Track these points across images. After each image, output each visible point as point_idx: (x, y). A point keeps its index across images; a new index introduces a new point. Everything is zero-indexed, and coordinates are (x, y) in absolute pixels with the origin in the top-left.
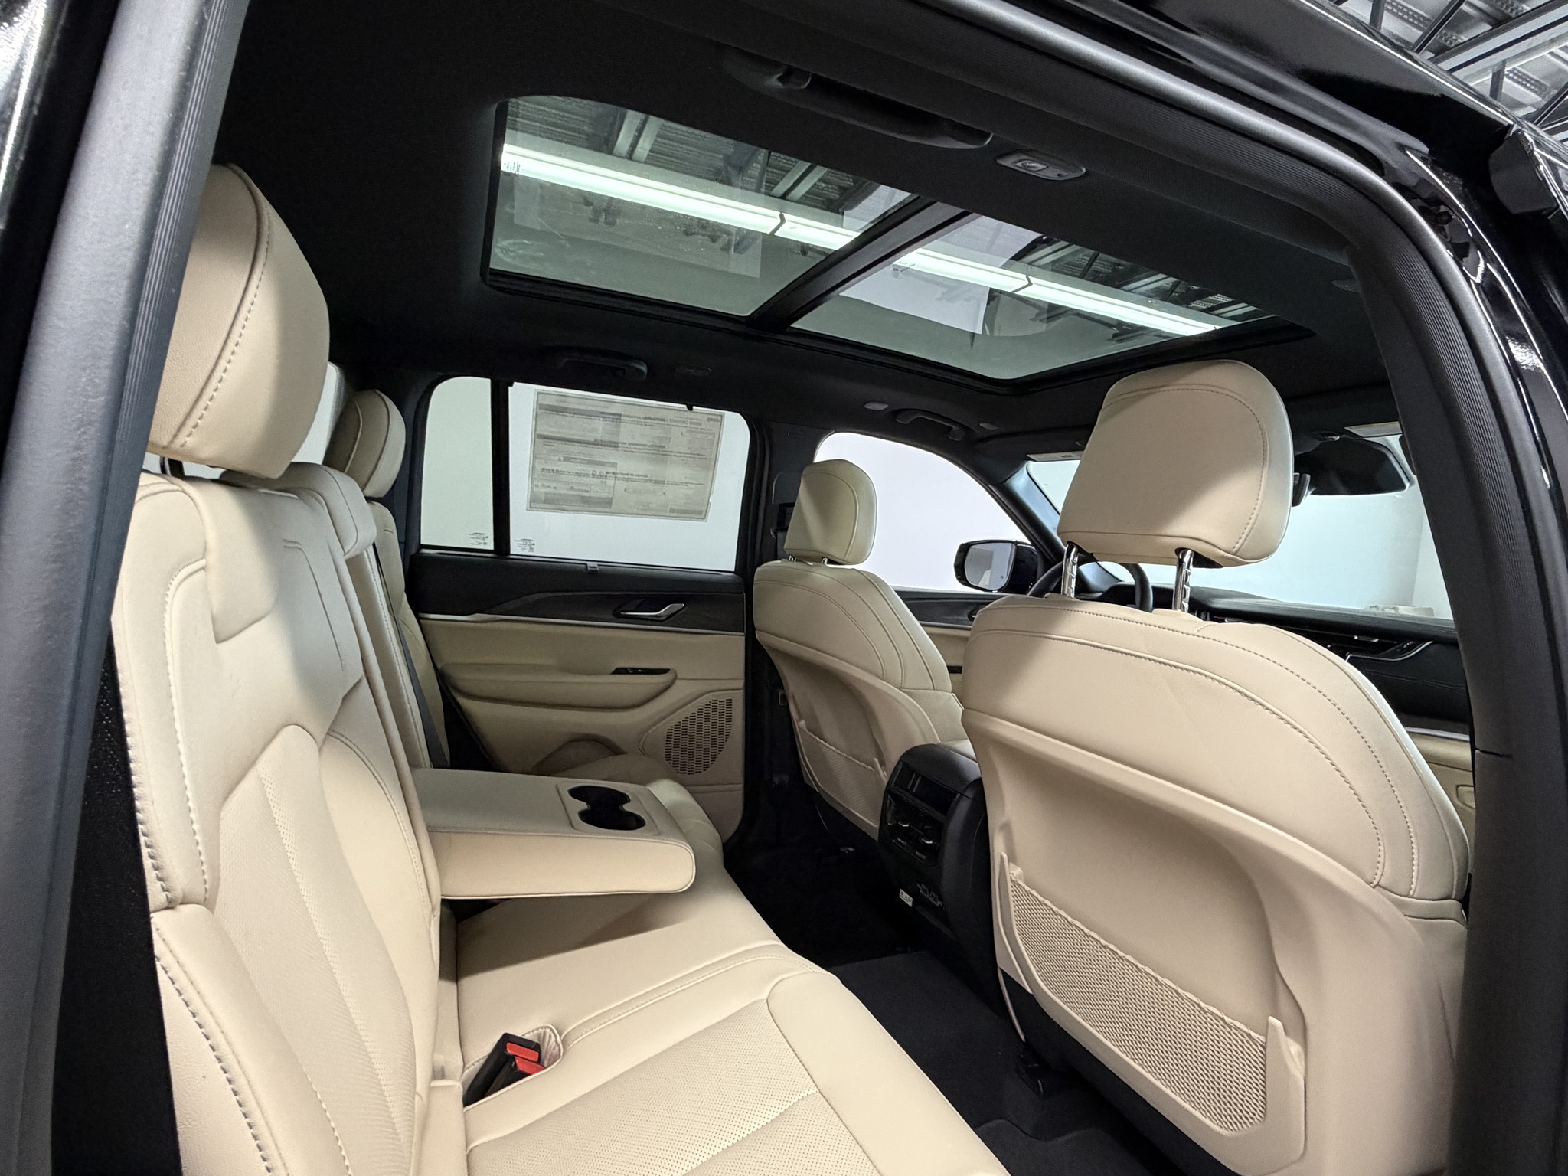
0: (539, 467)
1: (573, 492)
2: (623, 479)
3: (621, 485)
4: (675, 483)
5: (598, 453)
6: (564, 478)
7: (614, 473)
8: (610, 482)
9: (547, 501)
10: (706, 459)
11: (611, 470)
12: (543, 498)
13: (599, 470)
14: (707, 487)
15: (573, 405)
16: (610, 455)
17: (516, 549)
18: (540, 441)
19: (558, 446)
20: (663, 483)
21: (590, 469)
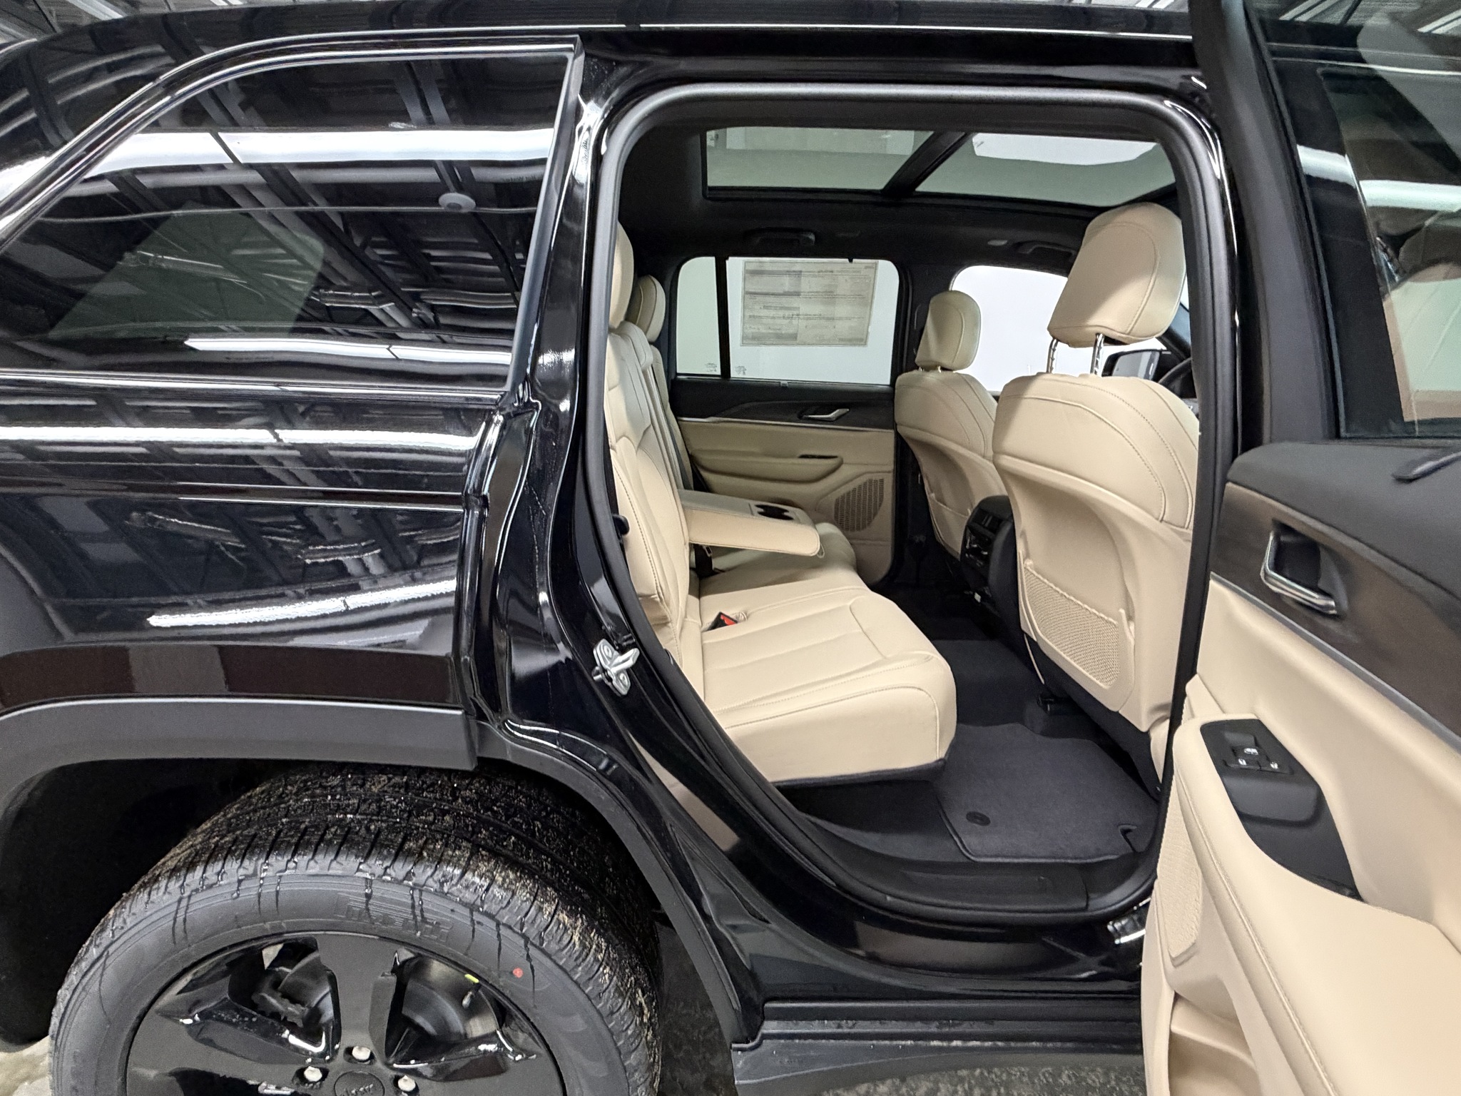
0: (747, 314)
1: (771, 331)
2: (804, 319)
3: (802, 323)
4: (840, 319)
5: (785, 301)
6: (764, 321)
7: (798, 315)
8: (795, 322)
9: (754, 338)
10: (865, 299)
11: (795, 312)
12: (750, 336)
13: (787, 313)
14: (866, 320)
15: (768, 268)
16: (795, 302)
17: (734, 374)
18: (747, 296)
19: (759, 298)
20: (833, 319)
21: (781, 313)
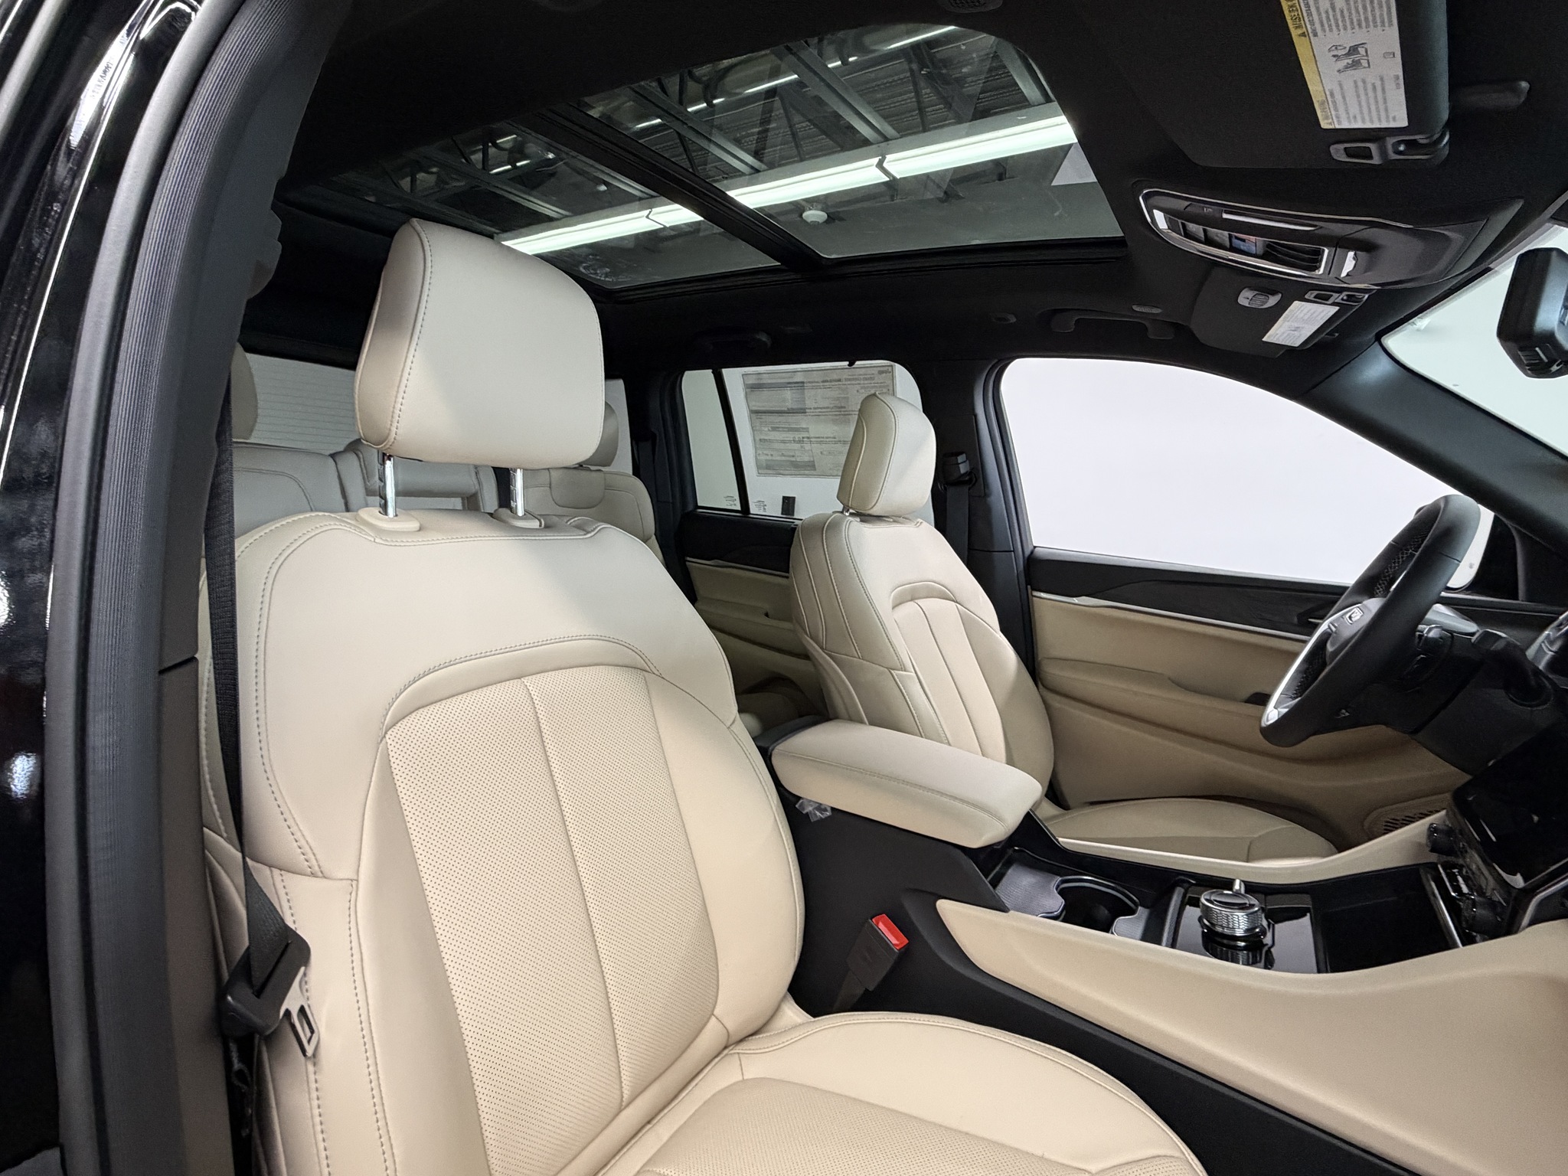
0: (757, 439)
1: (783, 458)
2: (817, 442)
3: (816, 448)
5: (793, 420)
6: (776, 446)
7: (808, 438)
8: (807, 446)
9: (768, 467)
11: (806, 435)
12: (765, 465)
13: (797, 436)
15: (766, 380)
16: (802, 421)
18: (754, 415)
19: (765, 417)
21: (790, 436)
